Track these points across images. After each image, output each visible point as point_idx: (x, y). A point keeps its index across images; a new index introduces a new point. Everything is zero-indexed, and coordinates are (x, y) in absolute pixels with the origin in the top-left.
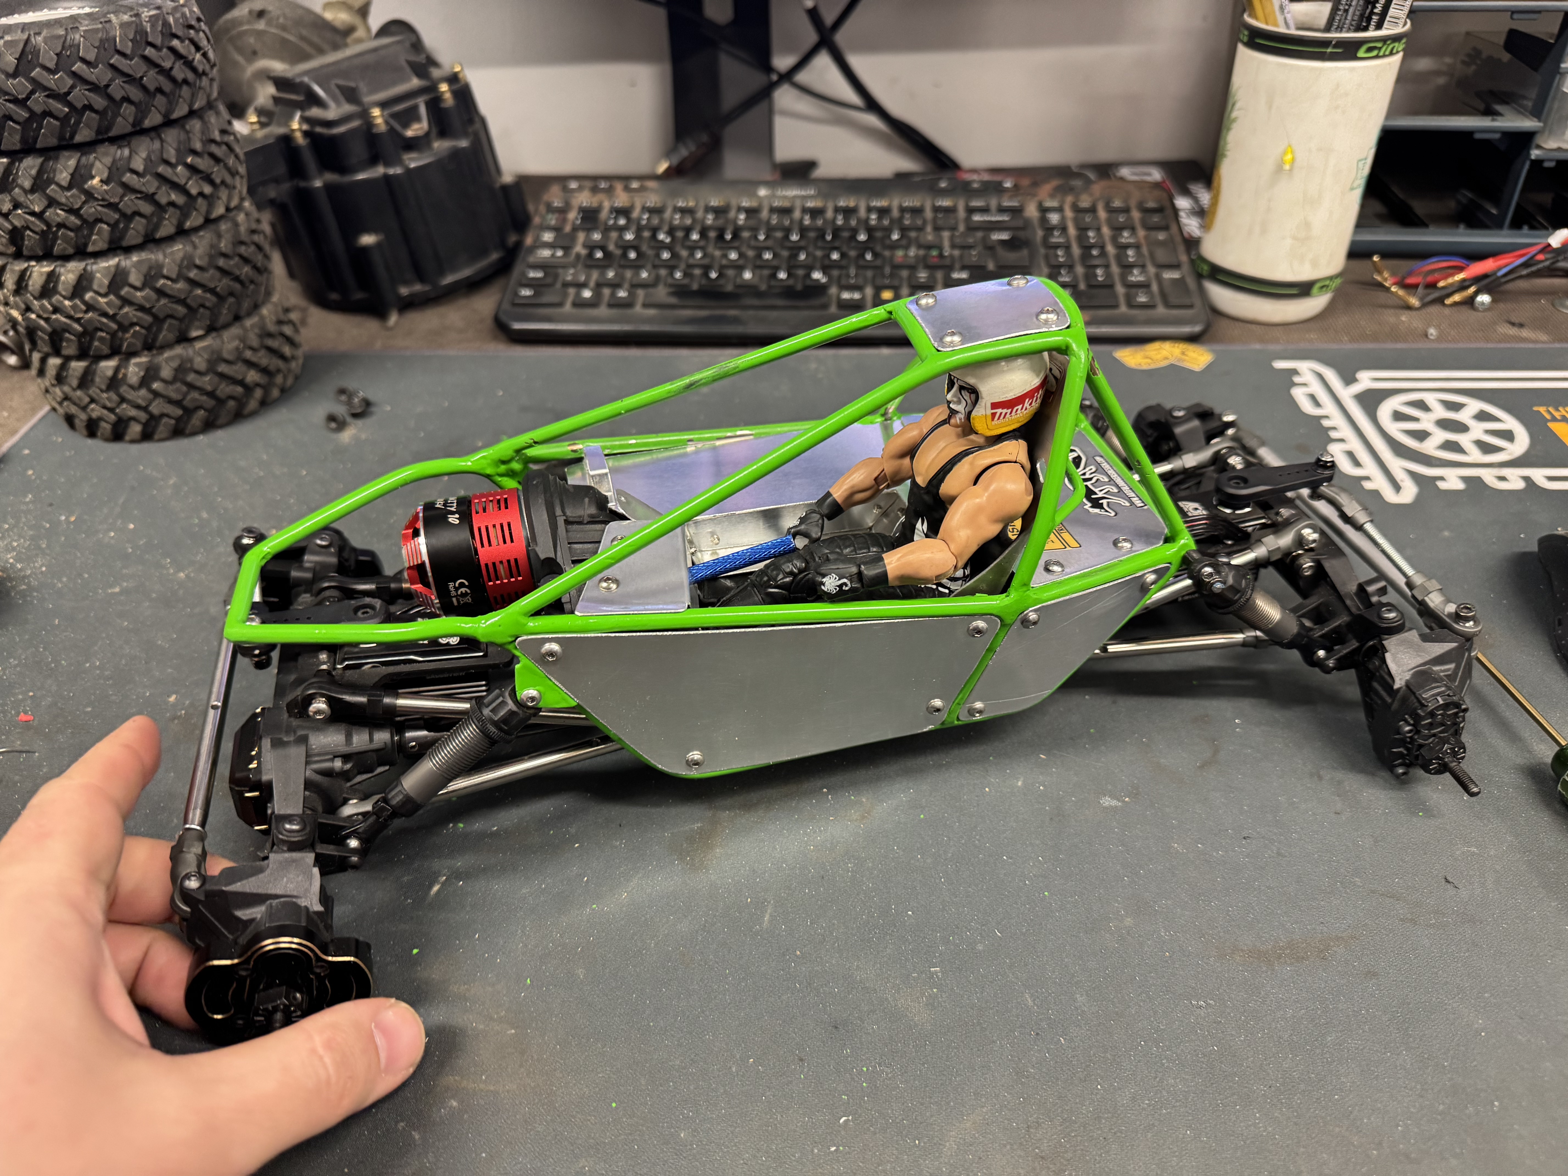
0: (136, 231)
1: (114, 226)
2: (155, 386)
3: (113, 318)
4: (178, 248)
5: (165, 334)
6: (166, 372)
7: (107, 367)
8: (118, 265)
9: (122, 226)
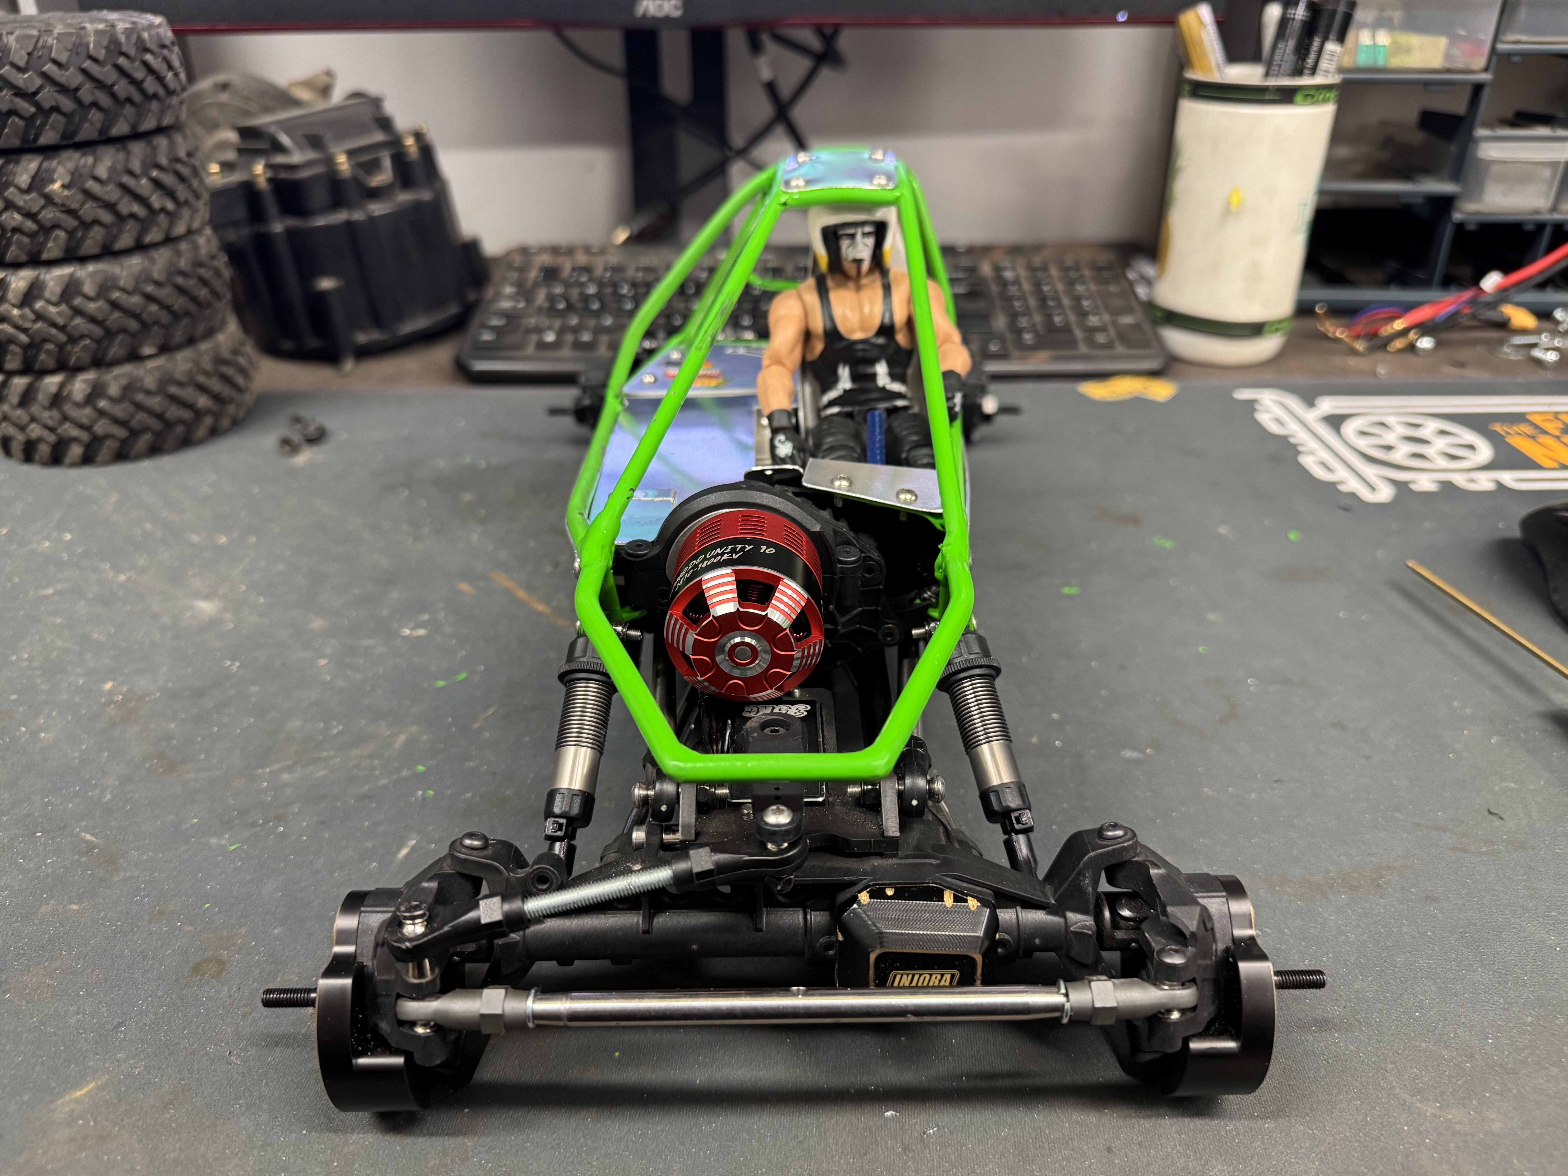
0: (93, 240)
1: (71, 233)
2: (102, 404)
3: (62, 328)
4: (135, 262)
5: (115, 350)
6: (114, 390)
7: (52, 383)
8: (72, 275)
9: (80, 234)
